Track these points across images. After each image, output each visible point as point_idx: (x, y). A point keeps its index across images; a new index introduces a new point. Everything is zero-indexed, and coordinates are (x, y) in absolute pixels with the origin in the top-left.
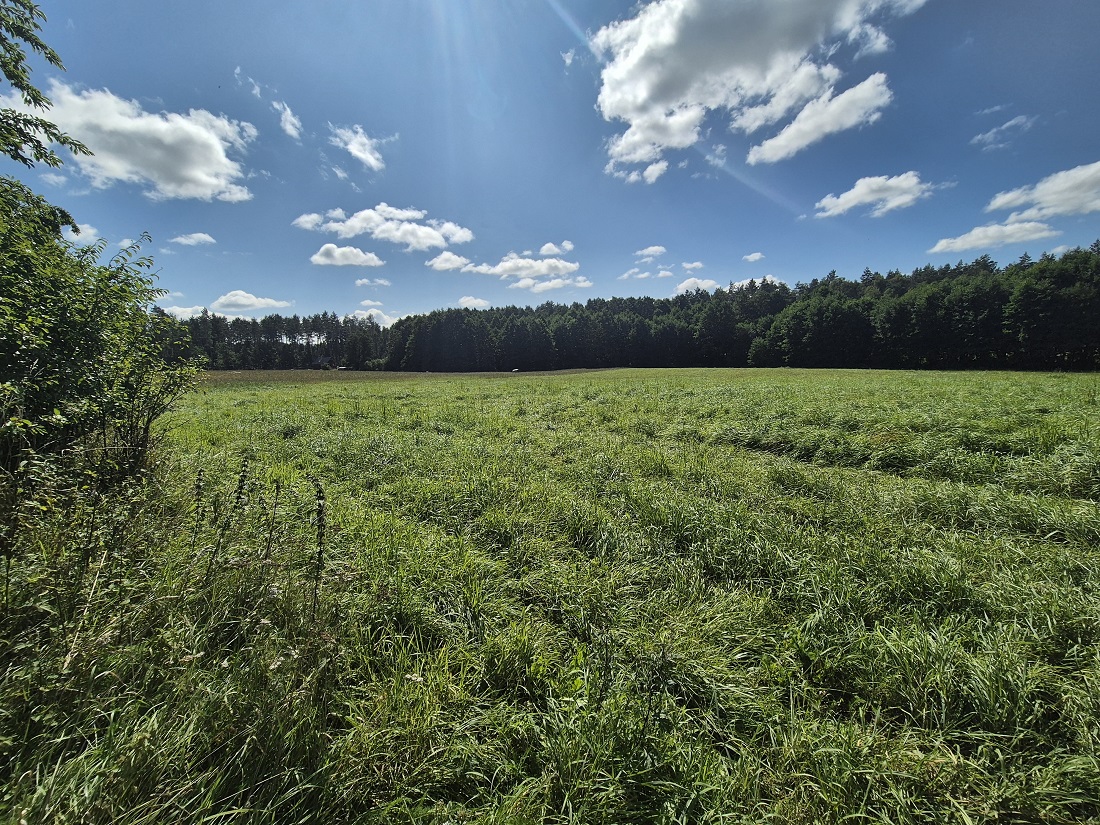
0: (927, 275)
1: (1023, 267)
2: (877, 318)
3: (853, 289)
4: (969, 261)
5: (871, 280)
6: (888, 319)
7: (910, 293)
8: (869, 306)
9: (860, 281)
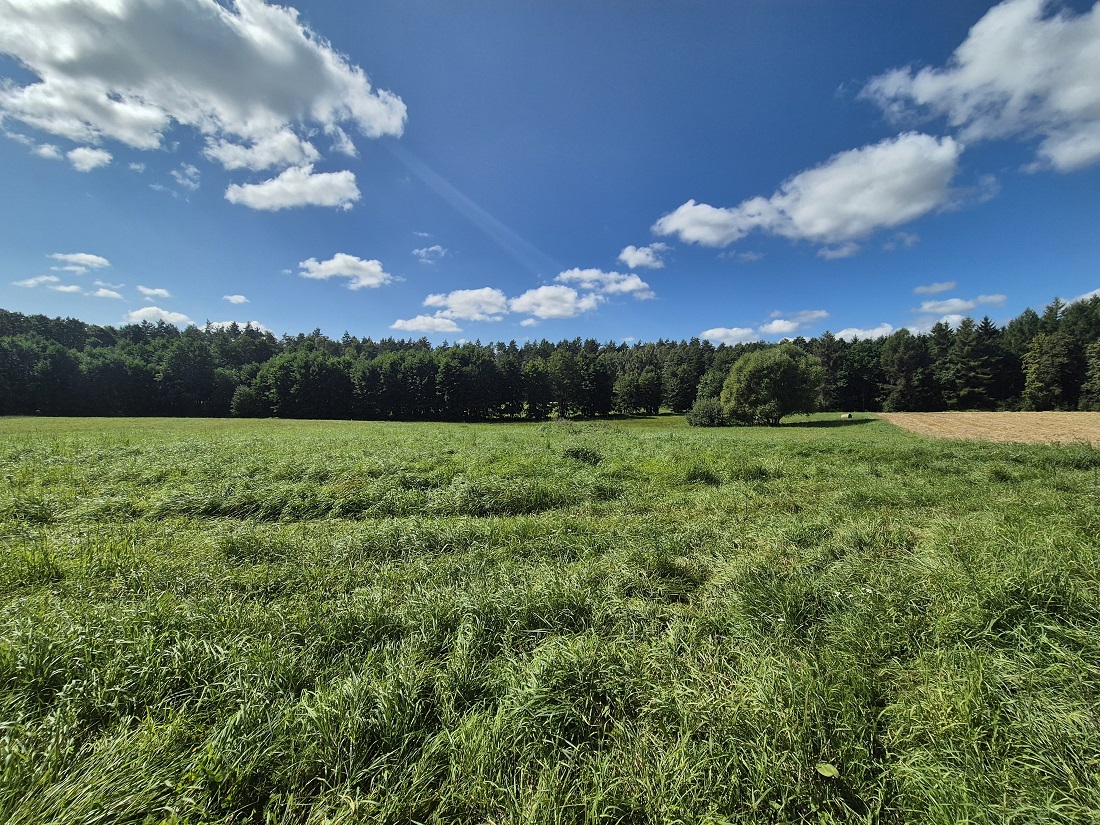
0: (390, 345)
1: (444, 349)
2: (356, 375)
3: (335, 349)
4: (416, 340)
5: (349, 342)
6: (364, 378)
7: (379, 358)
8: (349, 365)
9: (341, 342)
